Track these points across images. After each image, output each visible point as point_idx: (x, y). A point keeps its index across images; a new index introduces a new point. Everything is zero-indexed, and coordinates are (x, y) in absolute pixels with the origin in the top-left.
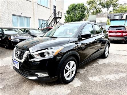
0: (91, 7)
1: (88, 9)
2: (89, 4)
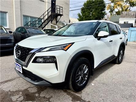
0: (116, 5)
1: (112, 7)
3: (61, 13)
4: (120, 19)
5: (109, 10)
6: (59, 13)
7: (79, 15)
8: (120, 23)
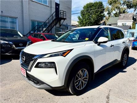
0: (114, 8)
1: (110, 9)
2: (110, 4)
3: (65, 17)
4: (118, 21)
5: (107, 12)
6: (62, 17)
7: (79, 18)
8: (118, 25)
